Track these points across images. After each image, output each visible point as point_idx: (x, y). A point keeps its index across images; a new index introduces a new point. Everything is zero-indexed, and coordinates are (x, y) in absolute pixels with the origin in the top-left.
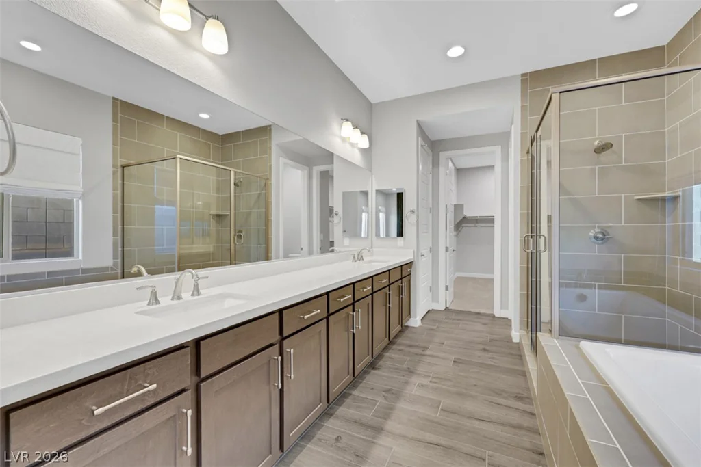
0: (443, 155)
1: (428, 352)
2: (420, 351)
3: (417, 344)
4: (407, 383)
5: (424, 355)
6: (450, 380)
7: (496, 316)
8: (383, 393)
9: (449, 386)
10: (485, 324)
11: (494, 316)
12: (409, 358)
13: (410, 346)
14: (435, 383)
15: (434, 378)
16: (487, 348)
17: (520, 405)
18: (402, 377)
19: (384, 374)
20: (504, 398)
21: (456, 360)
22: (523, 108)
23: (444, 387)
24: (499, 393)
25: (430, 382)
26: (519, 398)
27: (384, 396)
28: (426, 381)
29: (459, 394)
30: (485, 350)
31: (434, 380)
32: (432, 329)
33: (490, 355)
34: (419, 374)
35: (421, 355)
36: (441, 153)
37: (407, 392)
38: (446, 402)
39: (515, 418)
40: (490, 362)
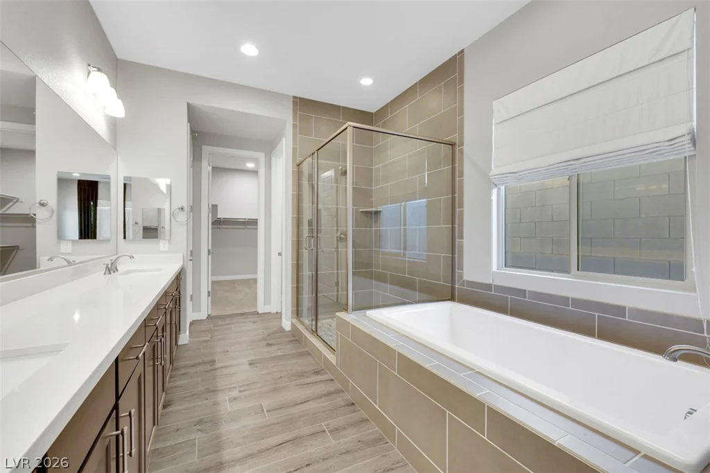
0: (206, 149)
1: (218, 365)
2: (208, 367)
3: (200, 361)
4: (215, 404)
5: (215, 369)
6: (257, 383)
7: (260, 312)
8: (195, 427)
9: (261, 387)
10: (254, 322)
11: (258, 314)
12: (200, 379)
13: (194, 366)
14: (244, 391)
15: (241, 386)
16: (270, 342)
17: (319, 378)
18: (206, 401)
19: (181, 408)
20: (308, 377)
21: (250, 362)
22: (294, 126)
23: (256, 391)
24: (302, 375)
25: (240, 392)
26: (317, 373)
27: (199, 430)
28: (235, 393)
29: (275, 390)
30: (269, 345)
31: (242, 389)
32: (207, 341)
33: (275, 348)
34: (222, 390)
35: (212, 370)
36: (204, 147)
37: (222, 413)
38: (266, 404)
39: (323, 388)
40: (279, 353)
